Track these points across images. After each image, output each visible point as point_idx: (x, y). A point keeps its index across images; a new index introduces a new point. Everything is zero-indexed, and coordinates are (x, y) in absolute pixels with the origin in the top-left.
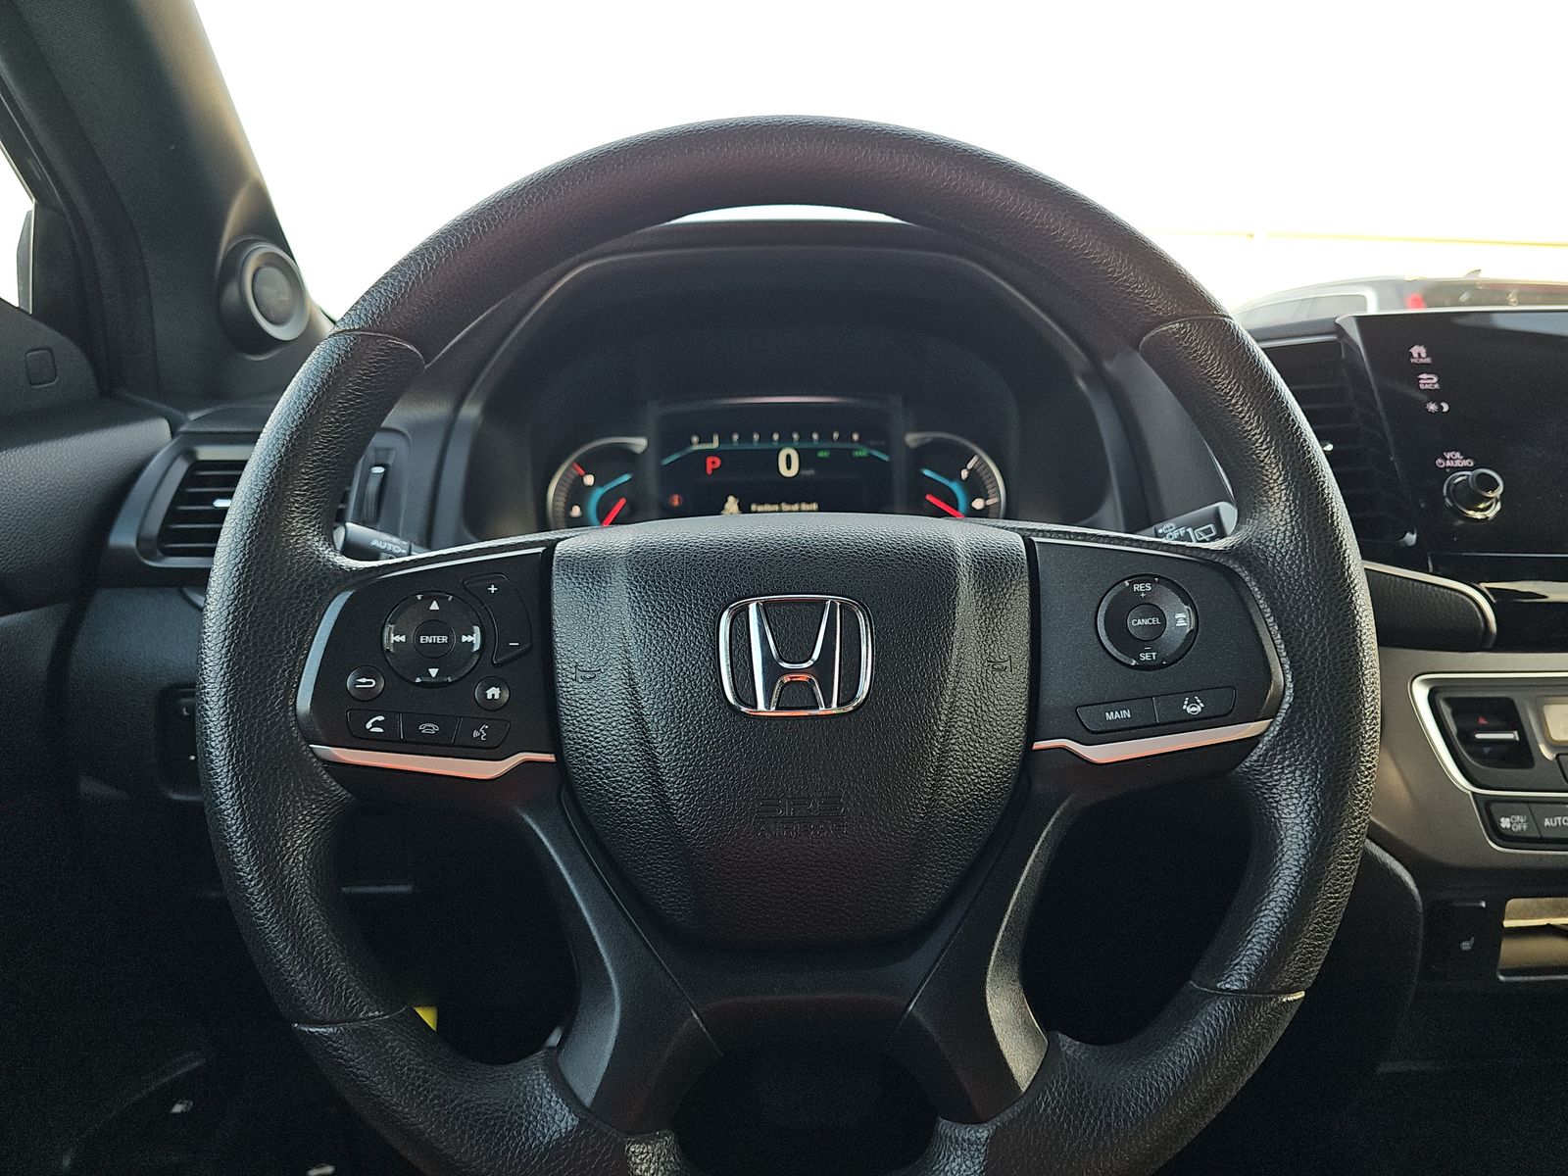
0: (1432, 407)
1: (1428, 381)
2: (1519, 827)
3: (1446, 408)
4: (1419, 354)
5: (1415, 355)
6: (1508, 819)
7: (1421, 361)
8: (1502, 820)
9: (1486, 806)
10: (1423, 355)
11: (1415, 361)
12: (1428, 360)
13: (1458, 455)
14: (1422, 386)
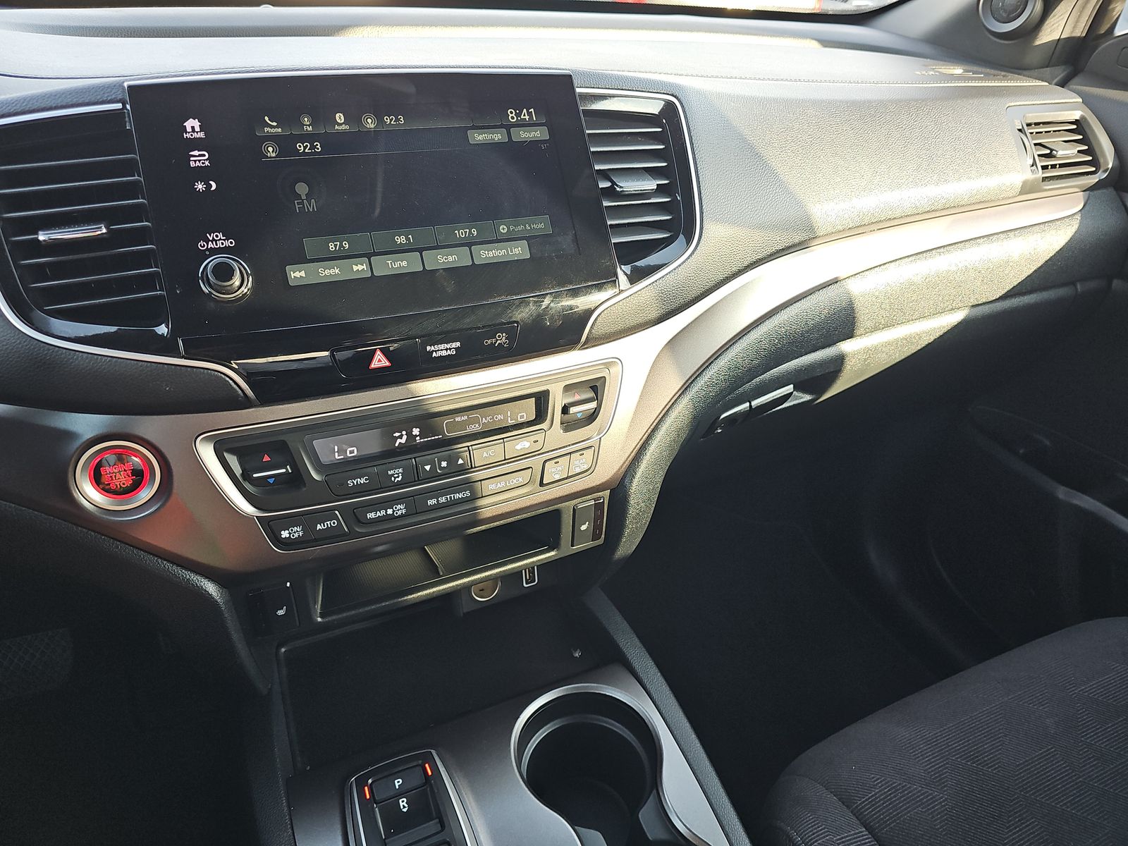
0: (200, 186)
1: (199, 158)
2: (296, 535)
3: (214, 186)
4: (193, 128)
5: (189, 129)
6: (287, 532)
7: (195, 135)
8: (283, 532)
9: (271, 526)
10: (197, 129)
11: (188, 136)
12: (202, 135)
13: (220, 235)
14: (192, 164)
